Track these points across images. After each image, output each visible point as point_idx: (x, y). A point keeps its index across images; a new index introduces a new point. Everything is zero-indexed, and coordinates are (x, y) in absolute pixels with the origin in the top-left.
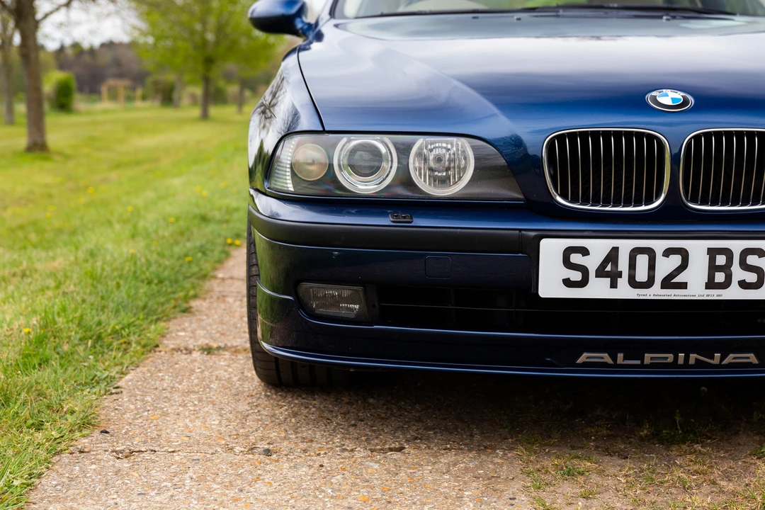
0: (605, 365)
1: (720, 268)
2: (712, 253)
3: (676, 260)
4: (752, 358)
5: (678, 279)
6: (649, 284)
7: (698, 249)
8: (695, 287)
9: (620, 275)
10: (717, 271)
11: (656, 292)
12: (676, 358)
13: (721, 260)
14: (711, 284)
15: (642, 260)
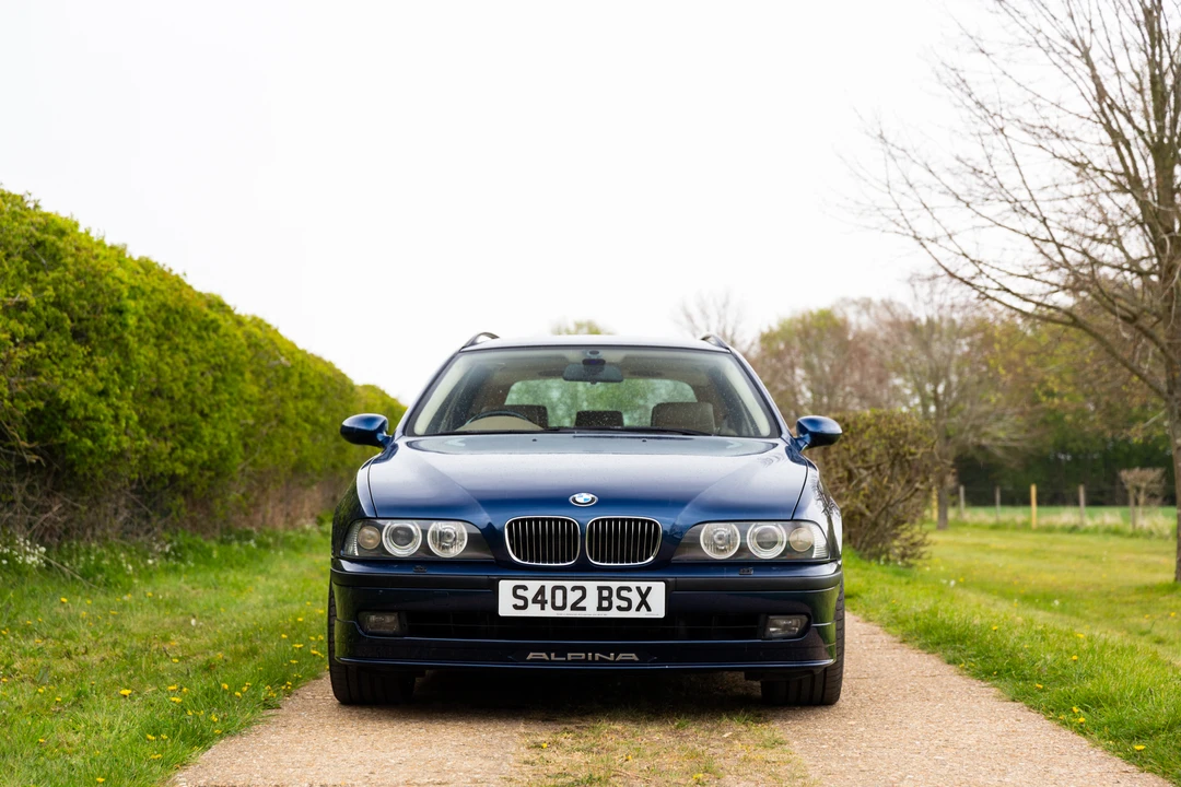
0: (544, 660)
1: (605, 599)
2: (600, 589)
3: (579, 593)
4: (634, 657)
5: (581, 605)
6: (563, 607)
7: (592, 587)
8: (591, 610)
9: (546, 602)
10: (604, 600)
11: (568, 613)
12: (587, 656)
13: (605, 593)
14: (600, 608)
15: (559, 593)
